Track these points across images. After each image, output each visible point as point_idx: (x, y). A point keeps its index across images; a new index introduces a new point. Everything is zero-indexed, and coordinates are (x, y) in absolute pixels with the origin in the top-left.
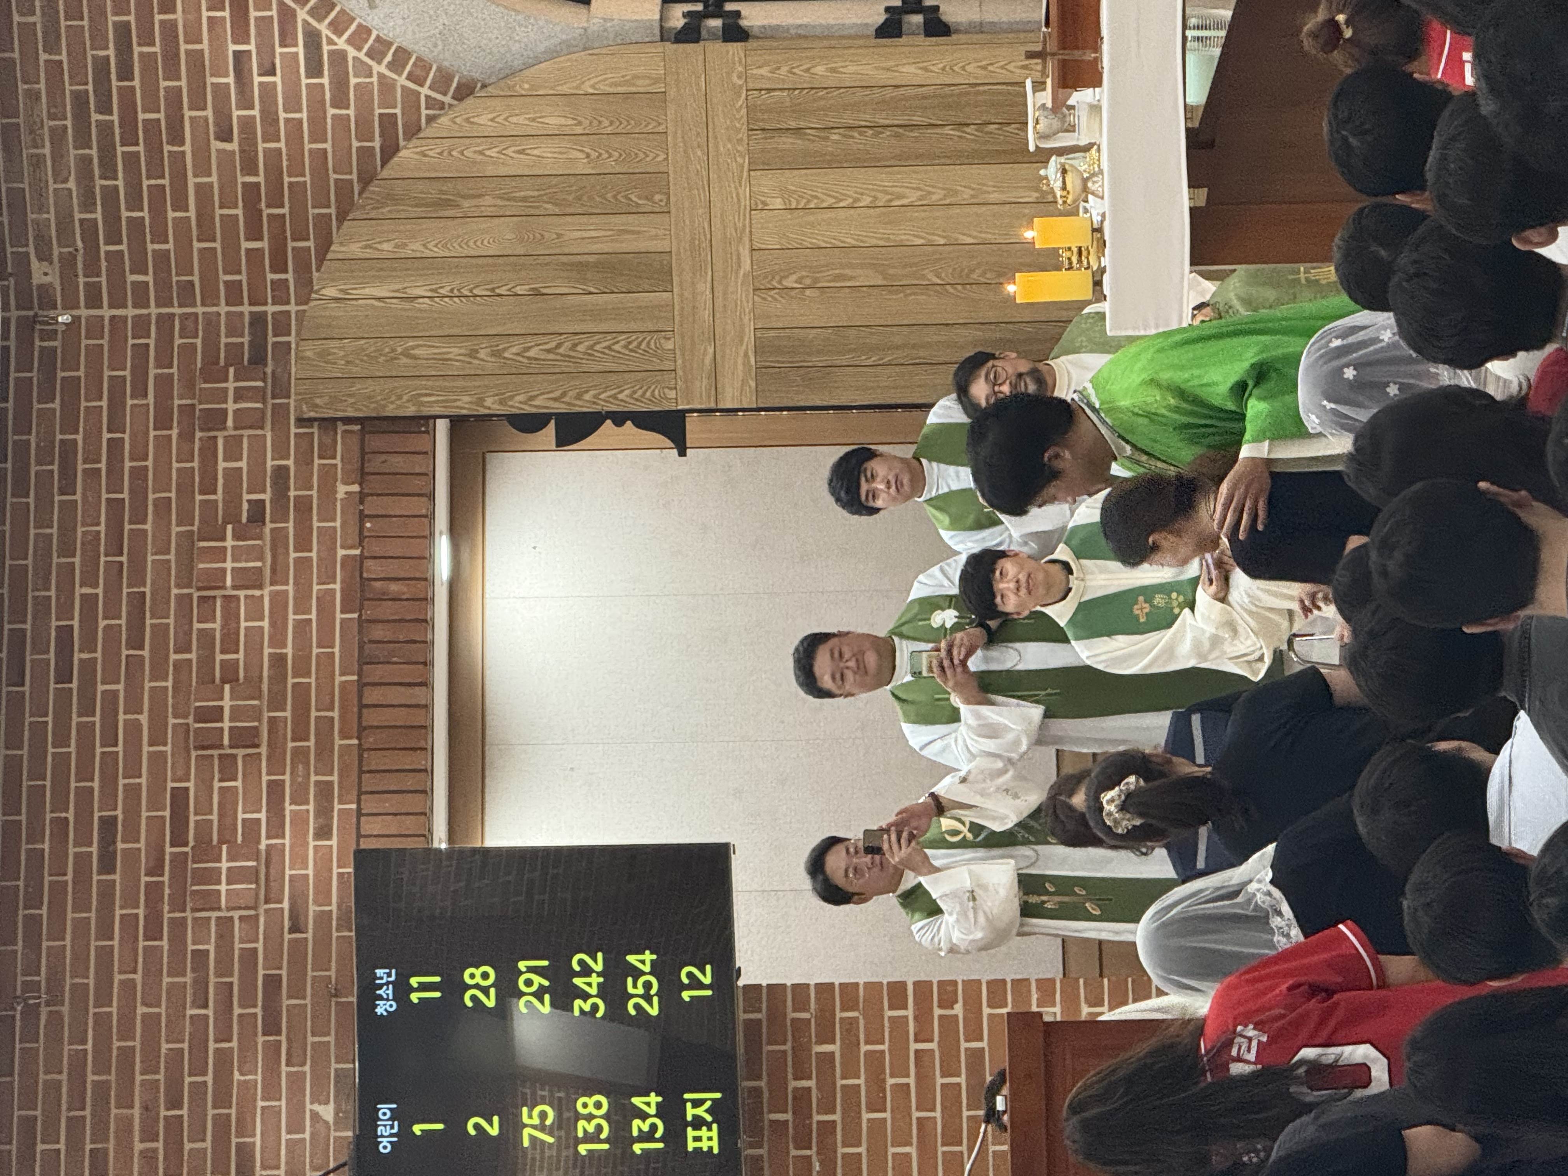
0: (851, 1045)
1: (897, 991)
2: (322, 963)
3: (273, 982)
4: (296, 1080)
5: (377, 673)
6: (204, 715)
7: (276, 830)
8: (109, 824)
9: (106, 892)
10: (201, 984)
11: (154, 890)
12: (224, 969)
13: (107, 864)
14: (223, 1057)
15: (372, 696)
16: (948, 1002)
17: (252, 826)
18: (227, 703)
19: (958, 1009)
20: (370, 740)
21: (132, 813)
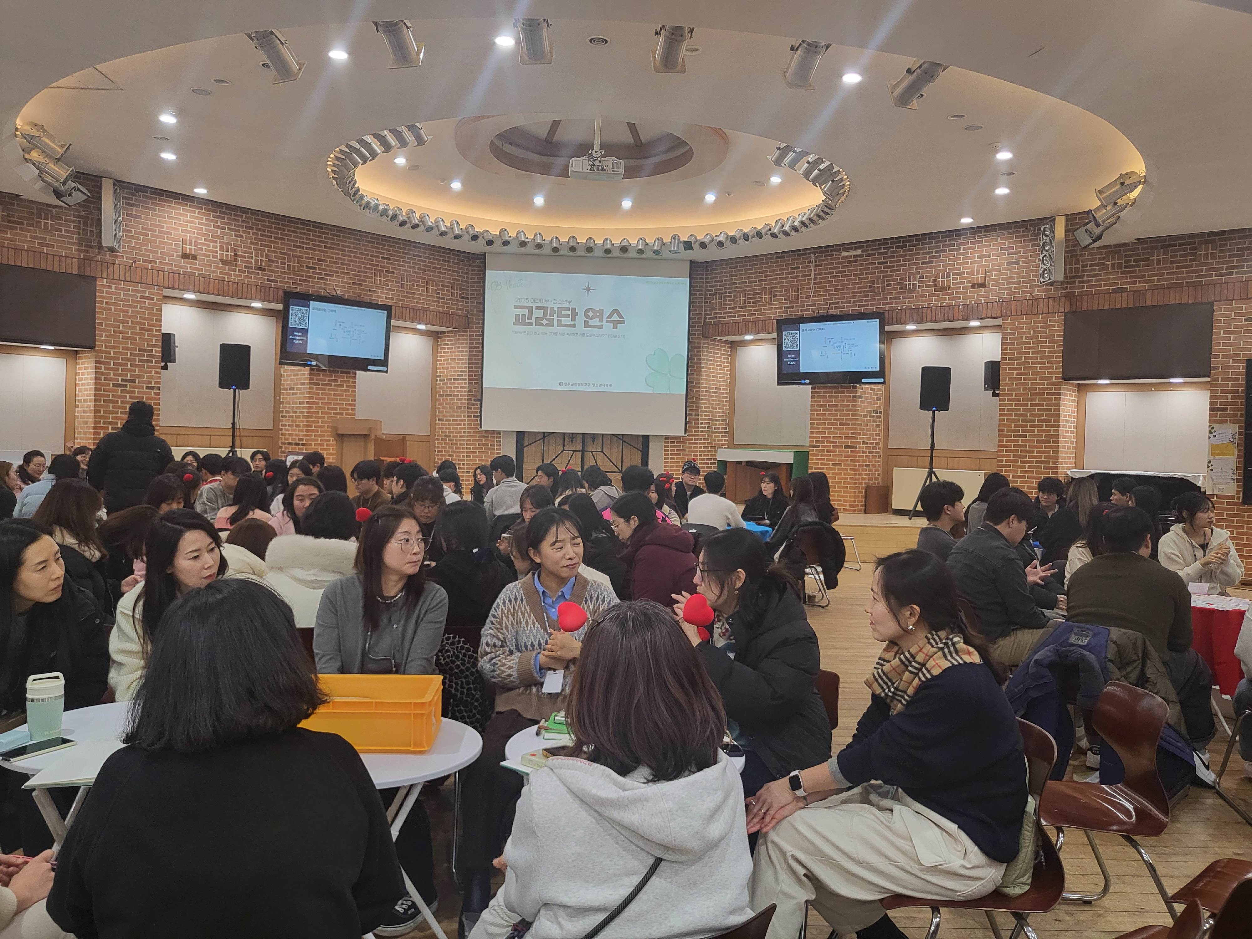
0: (345, 391)
1: (354, 400)
2: (364, 295)
3: (361, 285)
4: (344, 287)
5: (411, 311)
6: (407, 279)
7: (387, 289)
8: (389, 259)
9: (378, 257)
10: (362, 272)
11: (377, 265)
12: (364, 276)
13: (383, 258)
14: (349, 274)
15: (408, 310)
16: (352, 409)
17: (387, 285)
18: (408, 283)
19: (350, 411)
20: (401, 309)
21: (391, 264)
